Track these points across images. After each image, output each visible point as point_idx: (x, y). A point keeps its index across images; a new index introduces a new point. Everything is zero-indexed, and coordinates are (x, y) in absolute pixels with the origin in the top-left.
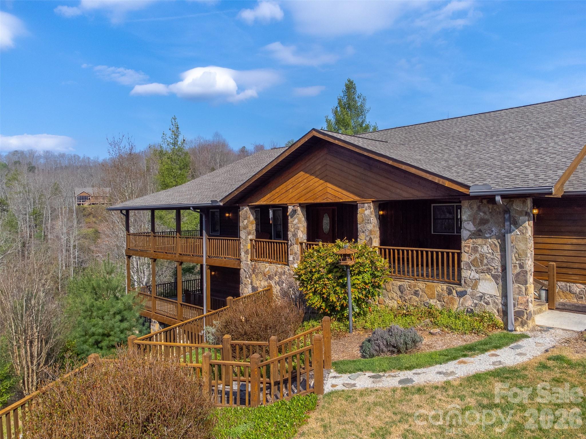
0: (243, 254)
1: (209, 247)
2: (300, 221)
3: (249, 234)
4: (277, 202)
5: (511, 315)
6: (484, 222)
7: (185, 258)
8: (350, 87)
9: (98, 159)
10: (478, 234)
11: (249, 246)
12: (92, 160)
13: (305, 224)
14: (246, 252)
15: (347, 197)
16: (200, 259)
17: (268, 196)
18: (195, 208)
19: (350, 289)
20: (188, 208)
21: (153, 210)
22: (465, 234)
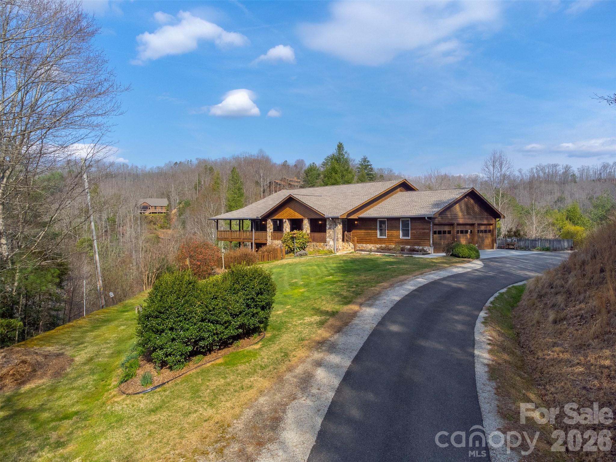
0: (268, 237)
1: (255, 235)
2: (287, 225)
3: (270, 230)
4: (280, 218)
5: (335, 250)
6: (331, 225)
7: (245, 240)
8: (340, 147)
9: (145, 167)
10: (330, 228)
11: (270, 234)
12: (140, 169)
13: (290, 226)
14: (269, 237)
15: (300, 217)
16: (251, 240)
17: (277, 216)
18: (250, 219)
19: (295, 243)
20: (247, 219)
21: (231, 220)
22: (327, 228)
